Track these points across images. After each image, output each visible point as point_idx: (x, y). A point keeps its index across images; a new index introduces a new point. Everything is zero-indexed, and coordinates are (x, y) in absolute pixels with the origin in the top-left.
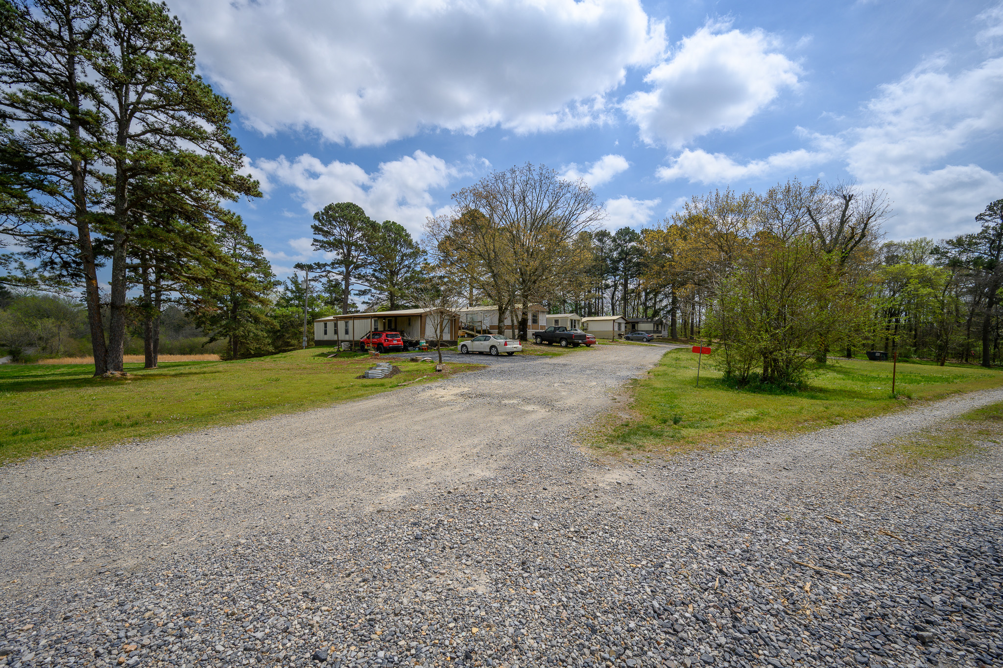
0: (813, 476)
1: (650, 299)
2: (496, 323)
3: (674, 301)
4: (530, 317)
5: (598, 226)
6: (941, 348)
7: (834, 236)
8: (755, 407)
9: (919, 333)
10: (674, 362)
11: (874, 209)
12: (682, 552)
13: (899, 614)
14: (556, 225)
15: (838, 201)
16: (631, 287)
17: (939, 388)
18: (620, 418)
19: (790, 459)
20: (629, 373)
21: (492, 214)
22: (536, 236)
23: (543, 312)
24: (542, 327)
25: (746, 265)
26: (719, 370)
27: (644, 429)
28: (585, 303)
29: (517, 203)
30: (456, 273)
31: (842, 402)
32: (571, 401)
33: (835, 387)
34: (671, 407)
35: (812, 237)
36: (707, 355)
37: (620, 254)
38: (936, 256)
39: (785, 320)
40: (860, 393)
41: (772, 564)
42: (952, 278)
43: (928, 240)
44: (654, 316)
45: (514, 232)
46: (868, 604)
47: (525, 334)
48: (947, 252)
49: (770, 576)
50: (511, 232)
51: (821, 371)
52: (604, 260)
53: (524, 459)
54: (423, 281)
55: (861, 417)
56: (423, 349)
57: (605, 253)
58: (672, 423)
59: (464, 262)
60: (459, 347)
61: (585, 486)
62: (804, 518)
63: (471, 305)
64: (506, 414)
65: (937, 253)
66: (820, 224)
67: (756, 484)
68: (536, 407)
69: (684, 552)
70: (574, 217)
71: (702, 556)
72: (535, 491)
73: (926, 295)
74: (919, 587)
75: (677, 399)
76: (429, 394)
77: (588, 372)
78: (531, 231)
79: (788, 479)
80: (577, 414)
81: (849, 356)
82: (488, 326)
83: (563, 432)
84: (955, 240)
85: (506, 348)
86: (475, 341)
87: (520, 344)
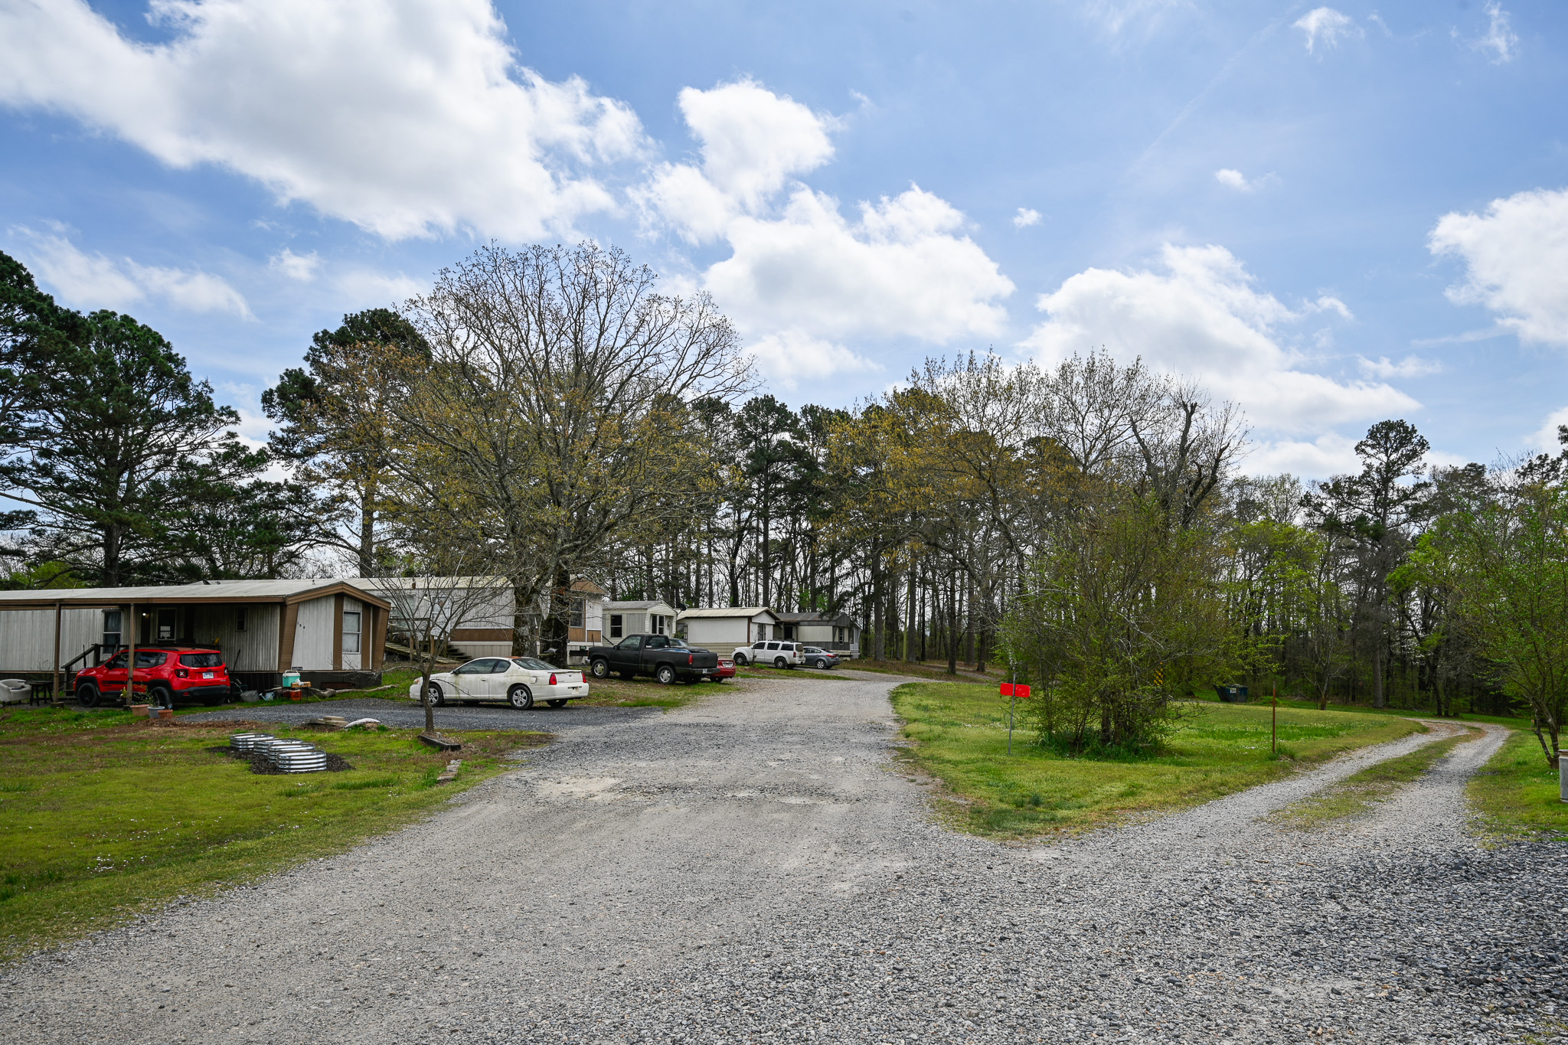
6: (1321, 676)
8: (1120, 779)
10: (924, 714)
11: (1228, 435)
18: (957, 804)
20: (872, 739)
23: (596, 597)
24: (593, 636)
27: (1009, 814)
31: (1218, 767)
33: (1198, 748)
37: (752, 456)
38: (1306, 509)
40: (1233, 754)
43: (1293, 477)
44: (833, 607)
47: (562, 653)
48: (1322, 504)
56: (292, 696)
65: (1308, 505)
81: (1192, 694)
84: (1331, 485)
85: (553, 690)
86: (464, 673)
87: (585, 681)
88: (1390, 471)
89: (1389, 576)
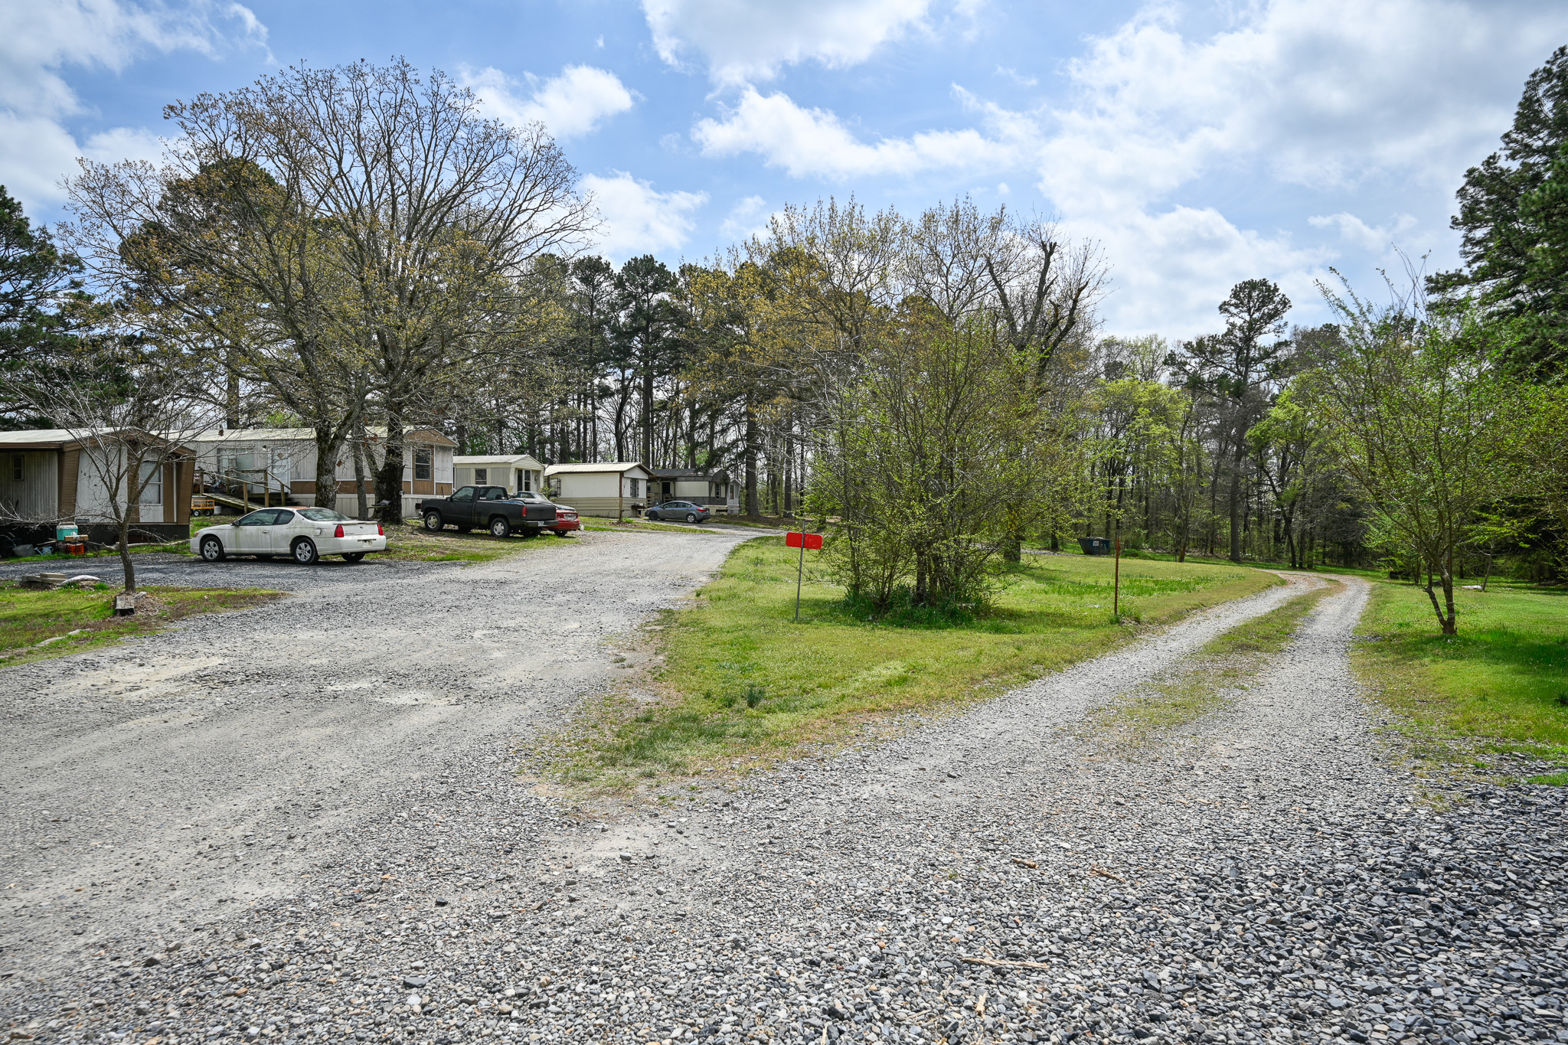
0: (996, 784)
1: (702, 426)
2: (310, 474)
3: (751, 435)
4: (408, 460)
5: (581, 246)
6: (1181, 530)
7: (1029, 318)
8: (902, 657)
9: (1151, 504)
10: (751, 568)
11: (1087, 273)
12: (757, 989)
13: (1115, 1017)
14: (477, 231)
15: (1034, 252)
16: (659, 395)
17: (1177, 600)
18: (632, 704)
19: (959, 756)
20: (655, 598)
21: (296, 179)
22: (422, 253)
23: (444, 449)
24: (442, 488)
25: (883, 363)
26: (839, 583)
27: (686, 725)
28: (552, 430)
29: (369, 160)
30: (181, 332)
31: (1042, 636)
32: (514, 674)
33: (1035, 607)
34: (743, 670)
35: (995, 317)
36: (816, 552)
37: (632, 316)
38: (1171, 369)
39: (952, 477)
40: (1070, 617)
41: (924, 973)
42: (1191, 408)
43: (1159, 339)
44: (710, 464)
45: (362, 236)
46: (1072, 1011)
47: (396, 505)
48: (1185, 363)
49: (920, 999)
50: (353, 235)
51: (1011, 578)
52: (597, 328)
53: (385, 836)
54: (69, 346)
55: (1071, 662)
56: (67, 550)
57: (599, 312)
58: (744, 704)
59: (207, 302)
60: (194, 542)
61: (545, 878)
62: (979, 870)
63: (232, 424)
64: (337, 721)
65: (1173, 364)
66: (1007, 291)
67: (899, 815)
68: (422, 696)
69: (762, 987)
70: (523, 217)
71: (797, 989)
72: (414, 913)
73: (1159, 436)
74: (1143, 959)
75: (755, 649)
76: (86, 683)
77: (560, 598)
78: (409, 238)
79: (954, 796)
80: (530, 703)
81: (1054, 547)
82: (287, 481)
83: (494, 752)
84: (1194, 344)
85: (339, 544)
86: (246, 525)
87: (381, 533)
88: (1253, 329)
89: (1249, 433)
